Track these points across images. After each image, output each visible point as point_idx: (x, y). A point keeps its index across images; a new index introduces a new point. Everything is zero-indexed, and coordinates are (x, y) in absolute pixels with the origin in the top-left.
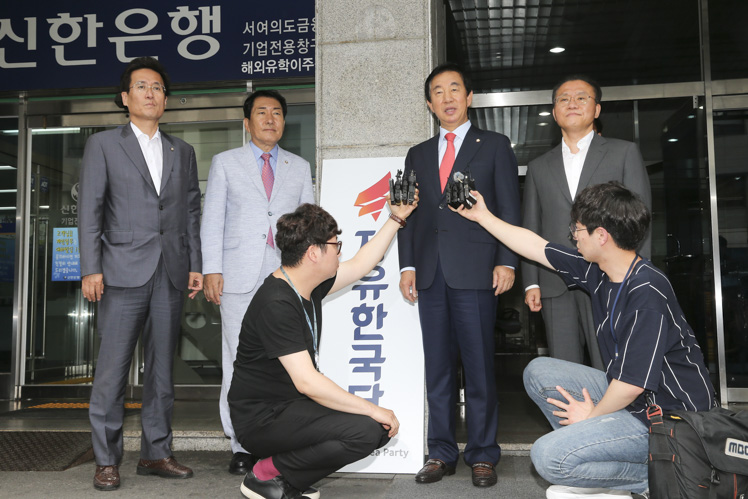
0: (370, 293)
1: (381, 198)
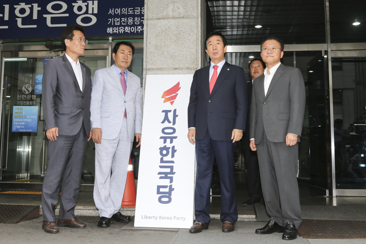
0: (168, 140)
1: (174, 94)
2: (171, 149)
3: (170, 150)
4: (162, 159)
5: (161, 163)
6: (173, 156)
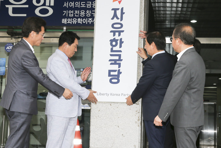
0: (117, 34)
2: (119, 40)
3: (119, 42)
4: (112, 49)
5: (111, 52)
6: (121, 47)
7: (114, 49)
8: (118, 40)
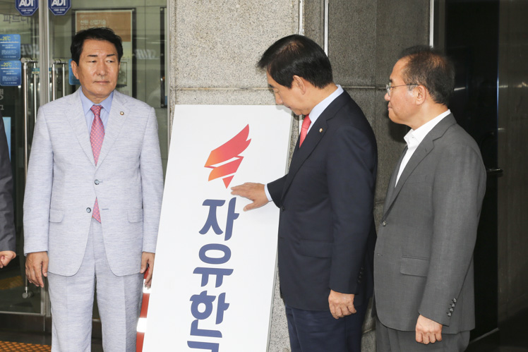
0: (212, 278)
1: (234, 159)
2: (217, 300)
3: (215, 304)
4: (195, 324)
5: (192, 334)
6: (219, 319)
7: (203, 325)
8: (214, 297)
